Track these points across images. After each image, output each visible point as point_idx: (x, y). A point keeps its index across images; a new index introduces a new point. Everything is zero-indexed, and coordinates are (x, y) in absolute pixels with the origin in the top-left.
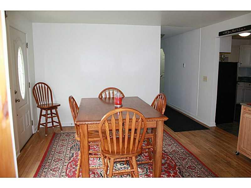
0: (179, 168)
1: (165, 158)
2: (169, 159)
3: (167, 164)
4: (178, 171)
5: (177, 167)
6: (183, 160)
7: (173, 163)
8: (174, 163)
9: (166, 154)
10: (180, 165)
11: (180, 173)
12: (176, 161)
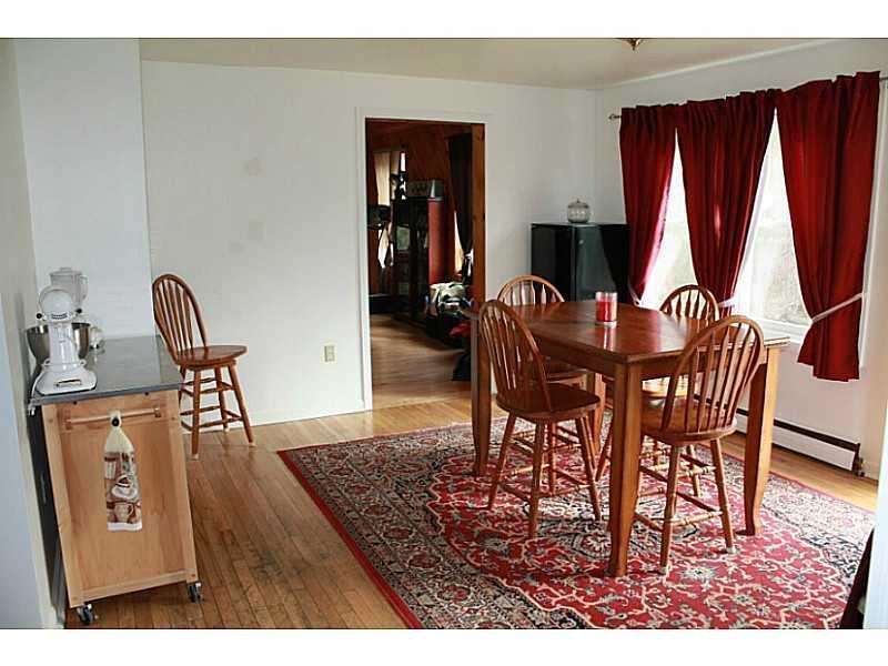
0: (436, 528)
1: (486, 557)
2: (472, 556)
3: (475, 536)
4: (438, 521)
5: (443, 530)
6: (423, 555)
7: (457, 542)
8: (453, 541)
9: (491, 576)
10: (434, 537)
11: (434, 518)
12: (447, 550)
